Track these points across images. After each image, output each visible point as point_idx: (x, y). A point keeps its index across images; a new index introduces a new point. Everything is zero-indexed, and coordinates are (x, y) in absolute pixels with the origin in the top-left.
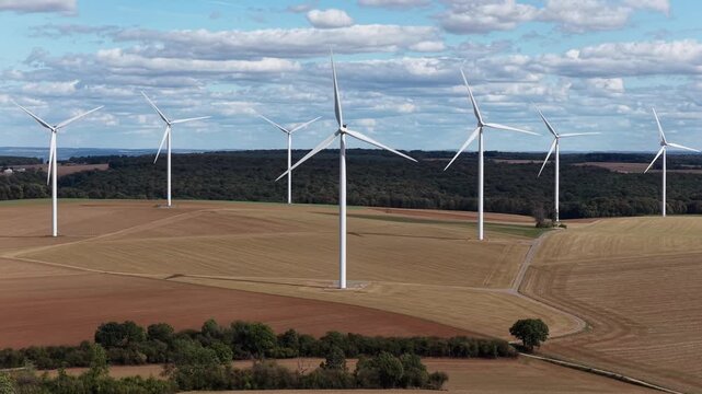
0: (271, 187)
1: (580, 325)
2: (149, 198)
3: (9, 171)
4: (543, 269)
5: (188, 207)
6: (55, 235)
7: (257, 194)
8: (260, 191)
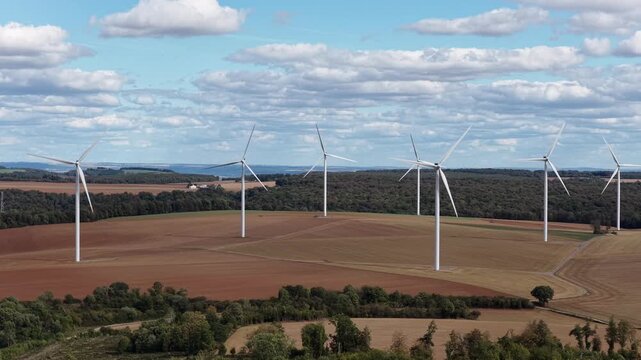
0: (408, 202)
1: (582, 292)
2: (309, 210)
3: (193, 187)
4: (579, 261)
5: (341, 217)
6: (243, 235)
7: (396, 207)
8: (399, 205)
